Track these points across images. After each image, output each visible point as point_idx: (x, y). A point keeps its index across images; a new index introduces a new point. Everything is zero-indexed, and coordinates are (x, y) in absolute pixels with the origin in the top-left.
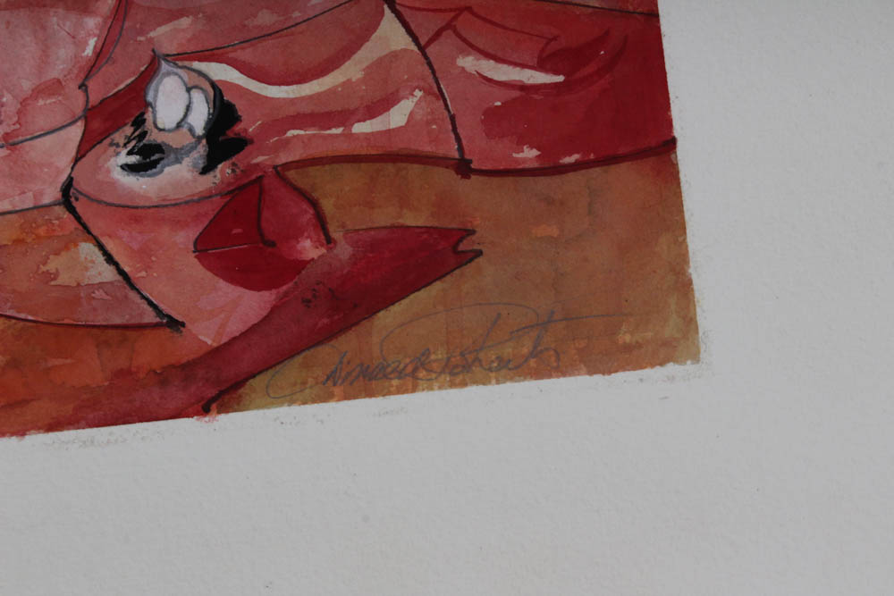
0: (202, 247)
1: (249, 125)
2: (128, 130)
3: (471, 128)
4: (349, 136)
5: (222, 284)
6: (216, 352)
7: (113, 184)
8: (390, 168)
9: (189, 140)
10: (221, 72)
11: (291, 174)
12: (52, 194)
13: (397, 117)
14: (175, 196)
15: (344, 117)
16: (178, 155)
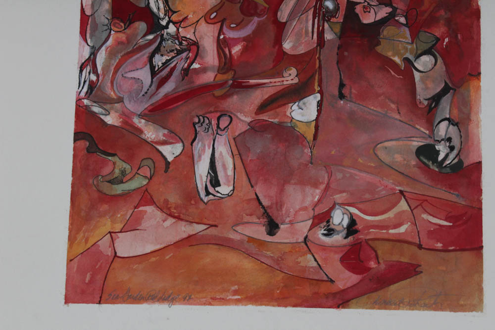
0: (343, 260)
1: (359, 226)
2: (325, 223)
3: (423, 235)
4: (388, 233)
5: (347, 271)
6: (343, 291)
7: (319, 239)
8: (398, 244)
9: (342, 229)
10: (353, 210)
11: (370, 242)
12: (301, 239)
13: (402, 229)
14: (336, 244)
15: (387, 228)
16: (338, 232)
